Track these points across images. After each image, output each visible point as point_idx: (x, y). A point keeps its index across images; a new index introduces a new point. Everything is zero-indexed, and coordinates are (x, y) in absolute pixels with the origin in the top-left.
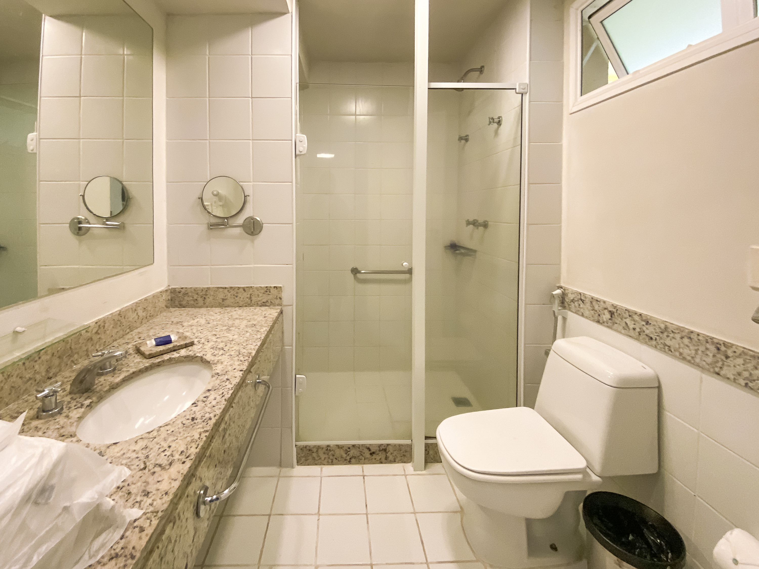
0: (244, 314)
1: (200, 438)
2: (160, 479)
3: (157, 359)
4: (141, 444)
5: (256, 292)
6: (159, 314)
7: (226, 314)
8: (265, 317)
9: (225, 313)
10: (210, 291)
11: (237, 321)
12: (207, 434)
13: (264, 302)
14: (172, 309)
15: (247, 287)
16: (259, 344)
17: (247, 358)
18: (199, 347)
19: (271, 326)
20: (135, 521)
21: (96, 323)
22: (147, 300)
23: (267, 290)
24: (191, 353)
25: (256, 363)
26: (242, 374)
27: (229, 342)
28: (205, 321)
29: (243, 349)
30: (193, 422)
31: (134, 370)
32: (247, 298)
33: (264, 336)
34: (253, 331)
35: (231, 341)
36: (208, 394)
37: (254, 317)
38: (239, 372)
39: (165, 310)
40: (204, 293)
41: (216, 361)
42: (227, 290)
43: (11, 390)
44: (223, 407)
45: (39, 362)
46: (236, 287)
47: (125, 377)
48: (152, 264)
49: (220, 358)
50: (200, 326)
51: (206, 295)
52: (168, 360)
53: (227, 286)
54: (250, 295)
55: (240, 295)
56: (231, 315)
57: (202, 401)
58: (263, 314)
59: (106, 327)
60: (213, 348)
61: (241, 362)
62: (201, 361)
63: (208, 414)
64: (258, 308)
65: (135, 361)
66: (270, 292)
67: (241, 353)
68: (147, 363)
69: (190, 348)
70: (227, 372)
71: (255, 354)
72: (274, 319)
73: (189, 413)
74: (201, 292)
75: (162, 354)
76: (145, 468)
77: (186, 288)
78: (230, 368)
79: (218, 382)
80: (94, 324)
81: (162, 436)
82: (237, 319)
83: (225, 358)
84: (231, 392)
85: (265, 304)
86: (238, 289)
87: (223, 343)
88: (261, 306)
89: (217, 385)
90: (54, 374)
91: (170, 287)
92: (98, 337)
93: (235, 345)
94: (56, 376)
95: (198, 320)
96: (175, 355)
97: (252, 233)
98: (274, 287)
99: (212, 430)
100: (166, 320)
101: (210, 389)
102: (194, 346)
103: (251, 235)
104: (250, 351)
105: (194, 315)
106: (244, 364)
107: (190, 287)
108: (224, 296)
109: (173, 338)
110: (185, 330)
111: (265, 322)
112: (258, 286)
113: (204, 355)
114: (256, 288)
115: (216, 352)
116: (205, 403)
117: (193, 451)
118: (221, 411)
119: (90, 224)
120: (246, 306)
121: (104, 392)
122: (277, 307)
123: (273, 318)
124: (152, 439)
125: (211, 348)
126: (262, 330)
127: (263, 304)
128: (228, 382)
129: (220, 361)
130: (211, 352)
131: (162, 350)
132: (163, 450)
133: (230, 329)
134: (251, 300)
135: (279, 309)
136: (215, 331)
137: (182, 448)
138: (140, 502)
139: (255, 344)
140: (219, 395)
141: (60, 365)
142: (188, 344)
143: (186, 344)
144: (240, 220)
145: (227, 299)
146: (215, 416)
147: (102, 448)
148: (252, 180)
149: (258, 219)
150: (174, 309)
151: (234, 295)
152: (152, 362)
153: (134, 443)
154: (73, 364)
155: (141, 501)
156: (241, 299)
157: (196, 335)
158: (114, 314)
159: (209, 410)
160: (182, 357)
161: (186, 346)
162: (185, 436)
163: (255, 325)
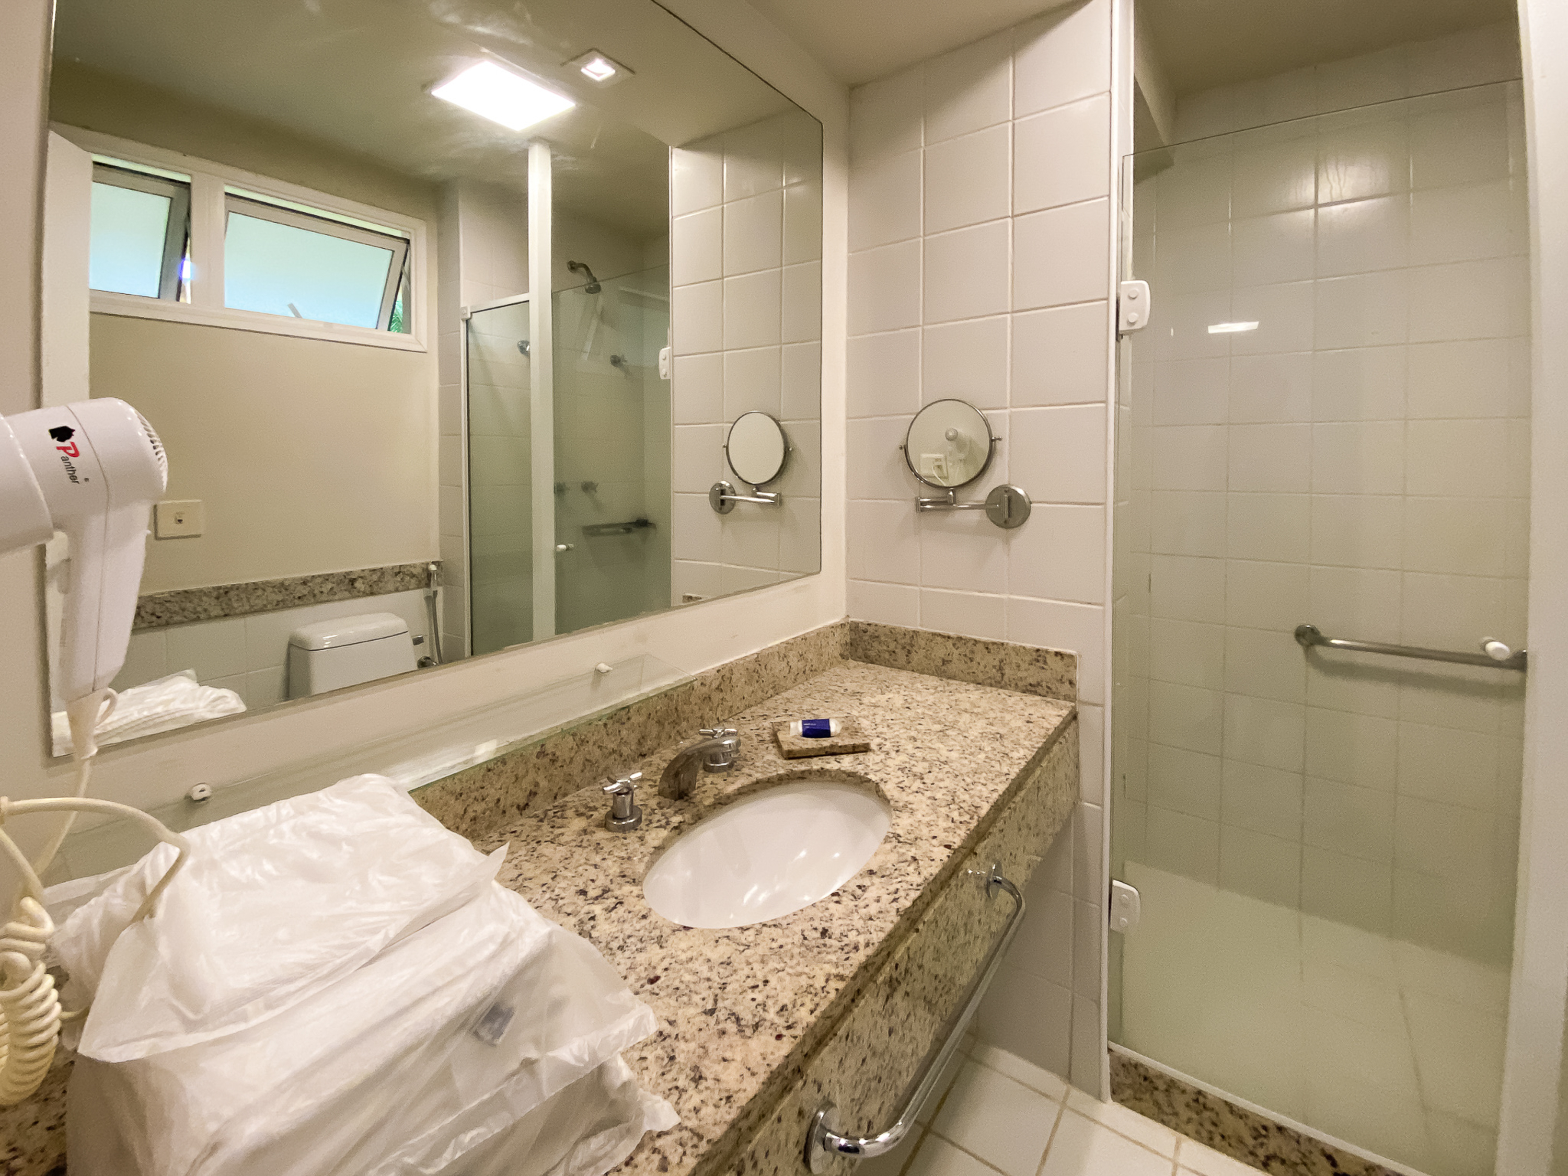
0: (984, 704)
1: (826, 989)
2: (728, 1055)
3: (801, 763)
4: (724, 950)
5: (1015, 659)
6: (827, 668)
7: (947, 693)
8: (1028, 722)
9: (944, 692)
10: (920, 640)
11: (966, 717)
12: (841, 985)
13: (1031, 685)
14: (852, 663)
15: (994, 643)
16: (1002, 788)
17: (966, 818)
18: (878, 759)
19: (1039, 748)
20: (660, 1135)
21: (718, 671)
22: (806, 639)
23: (1039, 656)
24: (860, 769)
25: (990, 833)
26: (949, 856)
27: (938, 763)
28: (904, 702)
29: (962, 790)
30: (822, 941)
31: (759, 776)
32: (994, 667)
33: (1017, 771)
34: (995, 753)
35: (942, 762)
36: (866, 881)
37: (1003, 715)
38: (942, 848)
39: (840, 663)
40: (907, 640)
41: (901, 804)
42: (951, 642)
43: (584, 765)
44: (889, 927)
45: (627, 726)
46: (971, 639)
47: (743, 787)
48: (819, 573)
49: (911, 798)
50: (891, 710)
51: (912, 646)
52: (818, 771)
53: (951, 634)
54: (1000, 662)
55: (978, 658)
56: (956, 700)
57: (853, 895)
58: (1026, 714)
59: (734, 680)
60: (902, 770)
61: (952, 825)
62: (877, 792)
63: (854, 933)
64: (1017, 696)
65: (765, 759)
66: (1045, 662)
67: (957, 800)
68: (782, 767)
69: (861, 756)
70: (916, 839)
71: (988, 814)
72: (1050, 732)
73: (821, 915)
74: (904, 638)
75: (811, 757)
76: (711, 1012)
77: (876, 625)
78: (925, 832)
79: (893, 858)
80: (715, 672)
81: (761, 950)
82: (966, 711)
83: (921, 803)
84: (914, 895)
85: (1033, 689)
86: (975, 645)
87: (926, 765)
88: (1024, 692)
89: (890, 865)
90: (649, 749)
91: (851, 619)
92: (721, 695)
93: (949, 775)
94: (652, 754)
95: (891, 695)
96: (832, 764)
97: (1005, 522)
98: (1057, 654)
99: (854, 978)
100: (835, 683)
101: (875, 869)
102: (870, 754)
103: (1002, 527)
104: (977, 802)
105: (887, 684)
106: (958, 832)
107: (884, 623)
108: (945, 655)
109: (834, 727)
110: (863, 713)
111: (1027, 737)
112: (1019, 644)
113: (882, 780)
114: (1014, 648)
115: (906, 783)
116: (856, 903)
117: (804, 1017)
118: (882, 936)
119: (735, 495)
120: (991, 685)
121: (705, 807)
122: (1062, 702)
123: (1048, 730)
124: (742, 948)
125: (899, 769)
126: (1015, 755)
127: (1029, 687)
128: (913, 866)
129: (910, 806)
130: (898, 777)
131: (810, 747)
132: (752, 984)
133: (947, 732)
134: (1003, 675)
135: (1066, 707)
136: (916, 730)
137: (786, 998)
138: (681, 1091)
139: (991, 787)
140: (889, 894)
141: (658, 737)
142: (859, 746)
143: (854, 746)
144: (982, 493)
145: (951, 661)
146: (867, 945)
147: (665, 929)
148: (1008, 405)
149: (1021, 491)
150: (855, 663)
151: (965, 655)
152: (791, 767)
153: (713, 943)
154: (679, 738)
155: (685, 1091)
156: (981, 667)
157: (880, 729)
158: (747, 659)
159: (859, 924)
160: (844, 772)
161: (854, 750)
162: (799, 969)
163: (1001, 737)
